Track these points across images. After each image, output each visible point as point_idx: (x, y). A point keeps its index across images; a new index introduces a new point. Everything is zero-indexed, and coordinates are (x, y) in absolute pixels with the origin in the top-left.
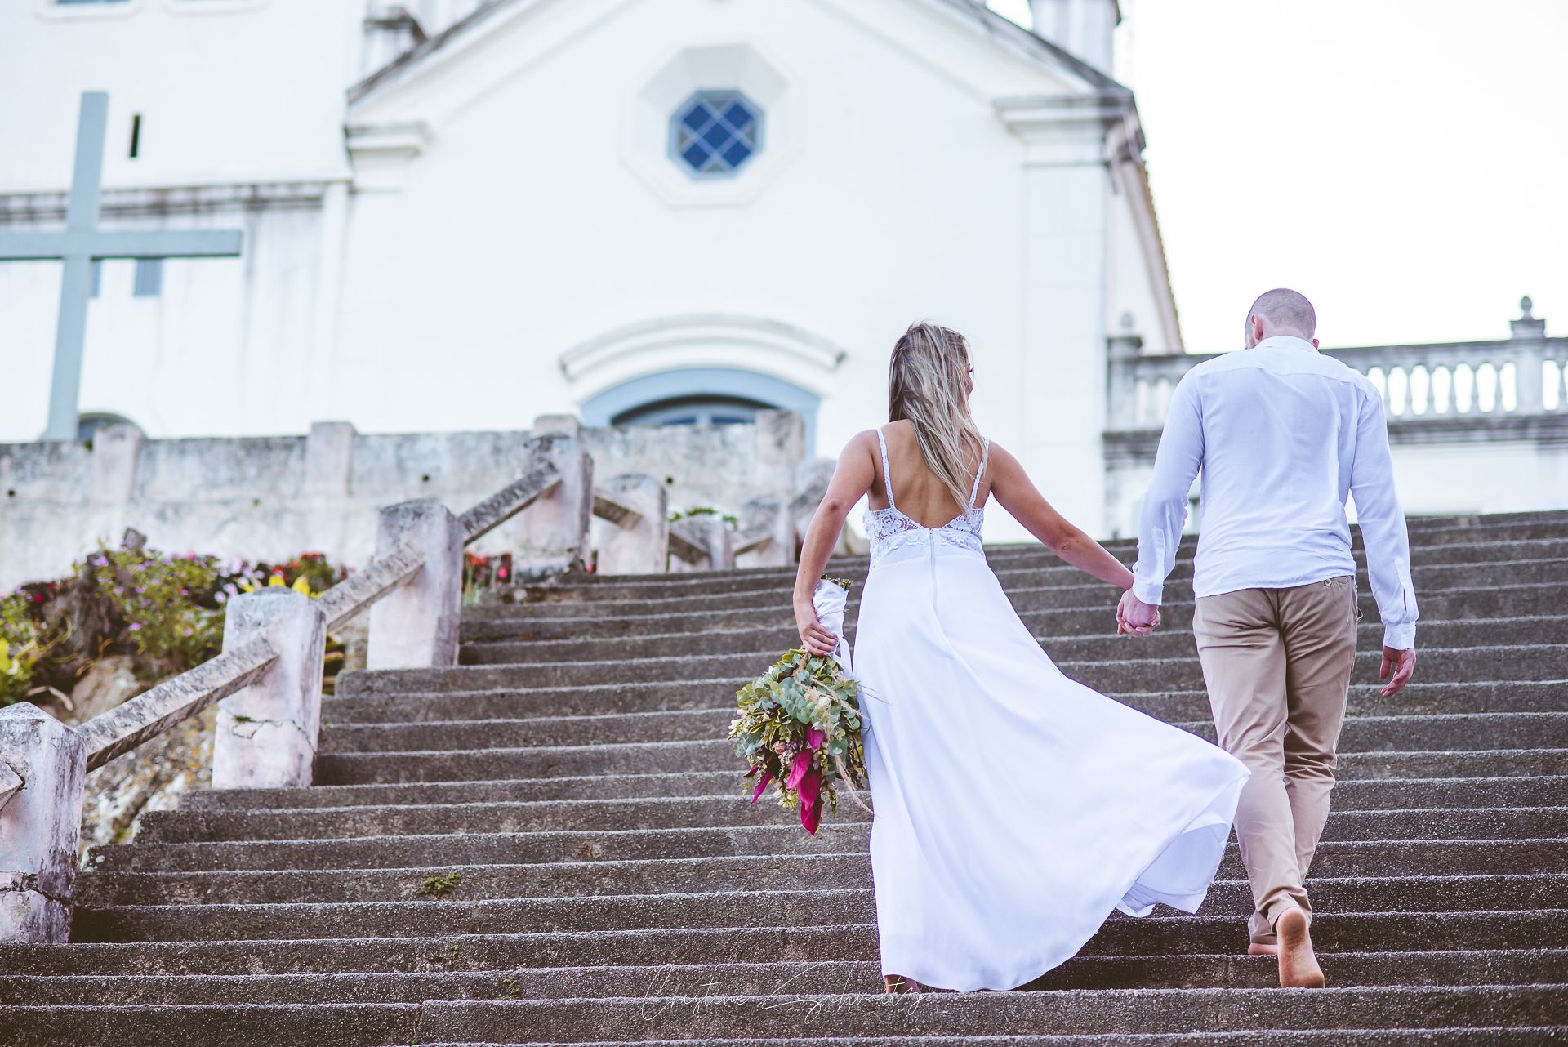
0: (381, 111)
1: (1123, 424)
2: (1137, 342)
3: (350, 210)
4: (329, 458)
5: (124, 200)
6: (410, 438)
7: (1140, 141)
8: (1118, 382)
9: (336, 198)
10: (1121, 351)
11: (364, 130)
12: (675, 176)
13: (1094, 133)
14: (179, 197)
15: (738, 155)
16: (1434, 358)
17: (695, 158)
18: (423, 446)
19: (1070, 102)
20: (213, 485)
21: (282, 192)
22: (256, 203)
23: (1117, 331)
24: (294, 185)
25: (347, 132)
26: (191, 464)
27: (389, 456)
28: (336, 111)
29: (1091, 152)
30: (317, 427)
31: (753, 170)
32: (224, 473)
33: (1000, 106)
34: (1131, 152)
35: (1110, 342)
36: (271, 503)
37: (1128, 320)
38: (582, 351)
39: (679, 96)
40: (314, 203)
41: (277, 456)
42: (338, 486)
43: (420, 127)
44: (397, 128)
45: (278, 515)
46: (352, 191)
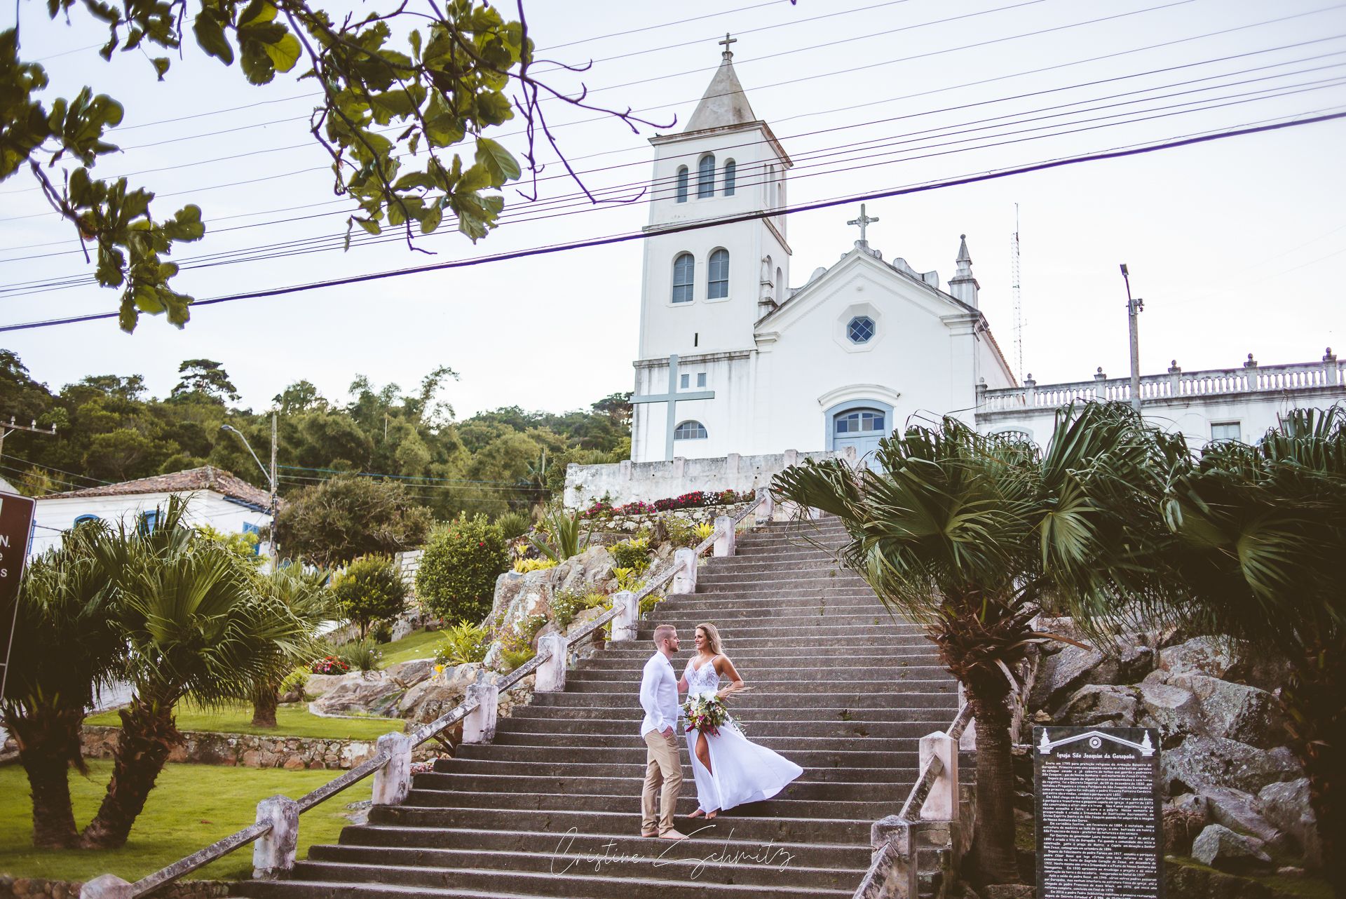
0: (764, 330)
1: (981, 411)
2: (986, 386)
3: (757, 358)
4: (733, 463)
5: (694, 359)
6: (753, 457)
7: (986, 324)
8: (979, 398)
9: (753, 355)
10: (980, 389)
11: (760, 335)
12: (849, 343)
13: (971, 325)
14: (709, 357)
15: (868, 336)
16: (1072, 388)
17: (855, 337)
18: (757, 459)
19: (962, 316)
20: (704, 472)
21: (738, 354)
22: (731, 358)
23: (978, 383)
24: (741, 352)
25: (755, 336)
26: (698, 466)
27: (748, 463)
28: (752, 330)
29: (970, 331)
30: (729, 455)
31: (872, 340)
32: (707, 468)
33: (942, 318)
34: (984, 328)
35: (977, 387)
36: (718, 476)
37: (982, 379)
38: (824, 397)
39: (850, 319)
40: (747, 357)
41: (720, 463)
42: (736, 471)
43: (776, 333)
44: (769, 334)
45: (720, 479)
46: (758, 353)
